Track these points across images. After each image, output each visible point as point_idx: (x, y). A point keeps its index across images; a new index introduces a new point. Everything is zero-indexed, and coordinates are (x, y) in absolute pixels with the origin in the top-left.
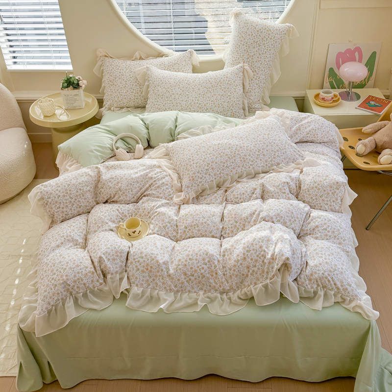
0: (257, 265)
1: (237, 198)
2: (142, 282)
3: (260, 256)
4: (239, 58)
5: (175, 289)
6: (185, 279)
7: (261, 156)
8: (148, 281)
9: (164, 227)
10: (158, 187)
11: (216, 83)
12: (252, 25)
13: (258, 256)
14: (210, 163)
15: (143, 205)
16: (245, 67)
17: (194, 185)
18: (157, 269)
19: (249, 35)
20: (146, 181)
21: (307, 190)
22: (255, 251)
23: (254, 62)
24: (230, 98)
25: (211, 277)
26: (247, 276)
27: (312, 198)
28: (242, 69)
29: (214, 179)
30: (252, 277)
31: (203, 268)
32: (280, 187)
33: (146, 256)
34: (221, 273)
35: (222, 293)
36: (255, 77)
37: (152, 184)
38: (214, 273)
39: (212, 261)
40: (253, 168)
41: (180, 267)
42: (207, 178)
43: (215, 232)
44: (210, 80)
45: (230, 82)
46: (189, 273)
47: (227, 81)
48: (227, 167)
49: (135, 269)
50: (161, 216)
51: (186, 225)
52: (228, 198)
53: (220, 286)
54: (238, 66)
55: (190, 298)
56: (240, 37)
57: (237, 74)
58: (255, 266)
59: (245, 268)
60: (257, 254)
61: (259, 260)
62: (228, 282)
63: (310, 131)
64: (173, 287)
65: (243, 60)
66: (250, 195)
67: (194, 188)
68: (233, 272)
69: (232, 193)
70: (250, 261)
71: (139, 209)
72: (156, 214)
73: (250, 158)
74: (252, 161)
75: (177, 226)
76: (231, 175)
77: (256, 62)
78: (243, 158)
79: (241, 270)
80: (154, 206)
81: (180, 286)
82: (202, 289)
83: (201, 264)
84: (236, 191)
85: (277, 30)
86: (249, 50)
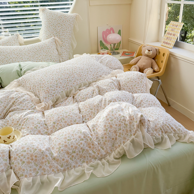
0: (121, 128)
1: (84, 98)
2: (31, 172)
3: (122, 120)
4: (50, 34)
5: (62, 169)
6: (68, 157)
7: (90, 72)
8: (35, 169)
9: (35, 127)
10: (21, 103)
11: (39, 48)
12: (55, 14)
13: (120, 121)
14: (58, 80)
15: (11, 118)
16: (56, 39)
17: (50, 96)
18: (42, 156)
19: (54, 20)
20: (8, 101)
21: (125, 85)
22: (117, 119)
23: (60, 36)
24: (51, 57)
25: (89, 149)
26: (116, 139)
27: (129, 88)
28: (54, 40)
29: (63, 90)
30: (120, 138)
31: (81, 143)
32: (110, 85)
33: (28, 149)
34: (96, 143)
35: (100, 159)
36: (63, 45)
37: (14, 102)
38: (90, 145)
39: (87, 136)
40: (87, 80)
41: (62, 148)
42: (58, 90)
43: (78, 120)
44: (35, 47)
45: (49, 47)
46: (71, 151)
47: (47, 47)
48: (70, 81)
49: (20, 162)
50: (30, 120)
51: (54, 121)
52: (77, 100)
53: (98, 154)
54: (52, 38)
55: (77, 172)
56: (49, 22)
57: (52, 43)
58: (120, 129)
59: (113, 133)
60: (119, 120)
61: (122, 124)
62: (103, 149)
63: (108, 62)
64: (59, 167)
65: (53, 35)
66: (92, 94)
67: (50, 98)
68: (105, 139)
69: (79, 96)
70: (116, 127)
71: (8, 121)
72: (25, 120)
73: (83, 74)
74: (85, 76)
75: (46, 125)
76: (74, 86)
77: (62, 35)
78: (79, 74)
79: (111, 135)
80: (21, 116)
81: (66, 164)
82: (84, 162)
83: (79, 141)
84: (82, 94)
85: (70, 16)
86: (56, 29)
